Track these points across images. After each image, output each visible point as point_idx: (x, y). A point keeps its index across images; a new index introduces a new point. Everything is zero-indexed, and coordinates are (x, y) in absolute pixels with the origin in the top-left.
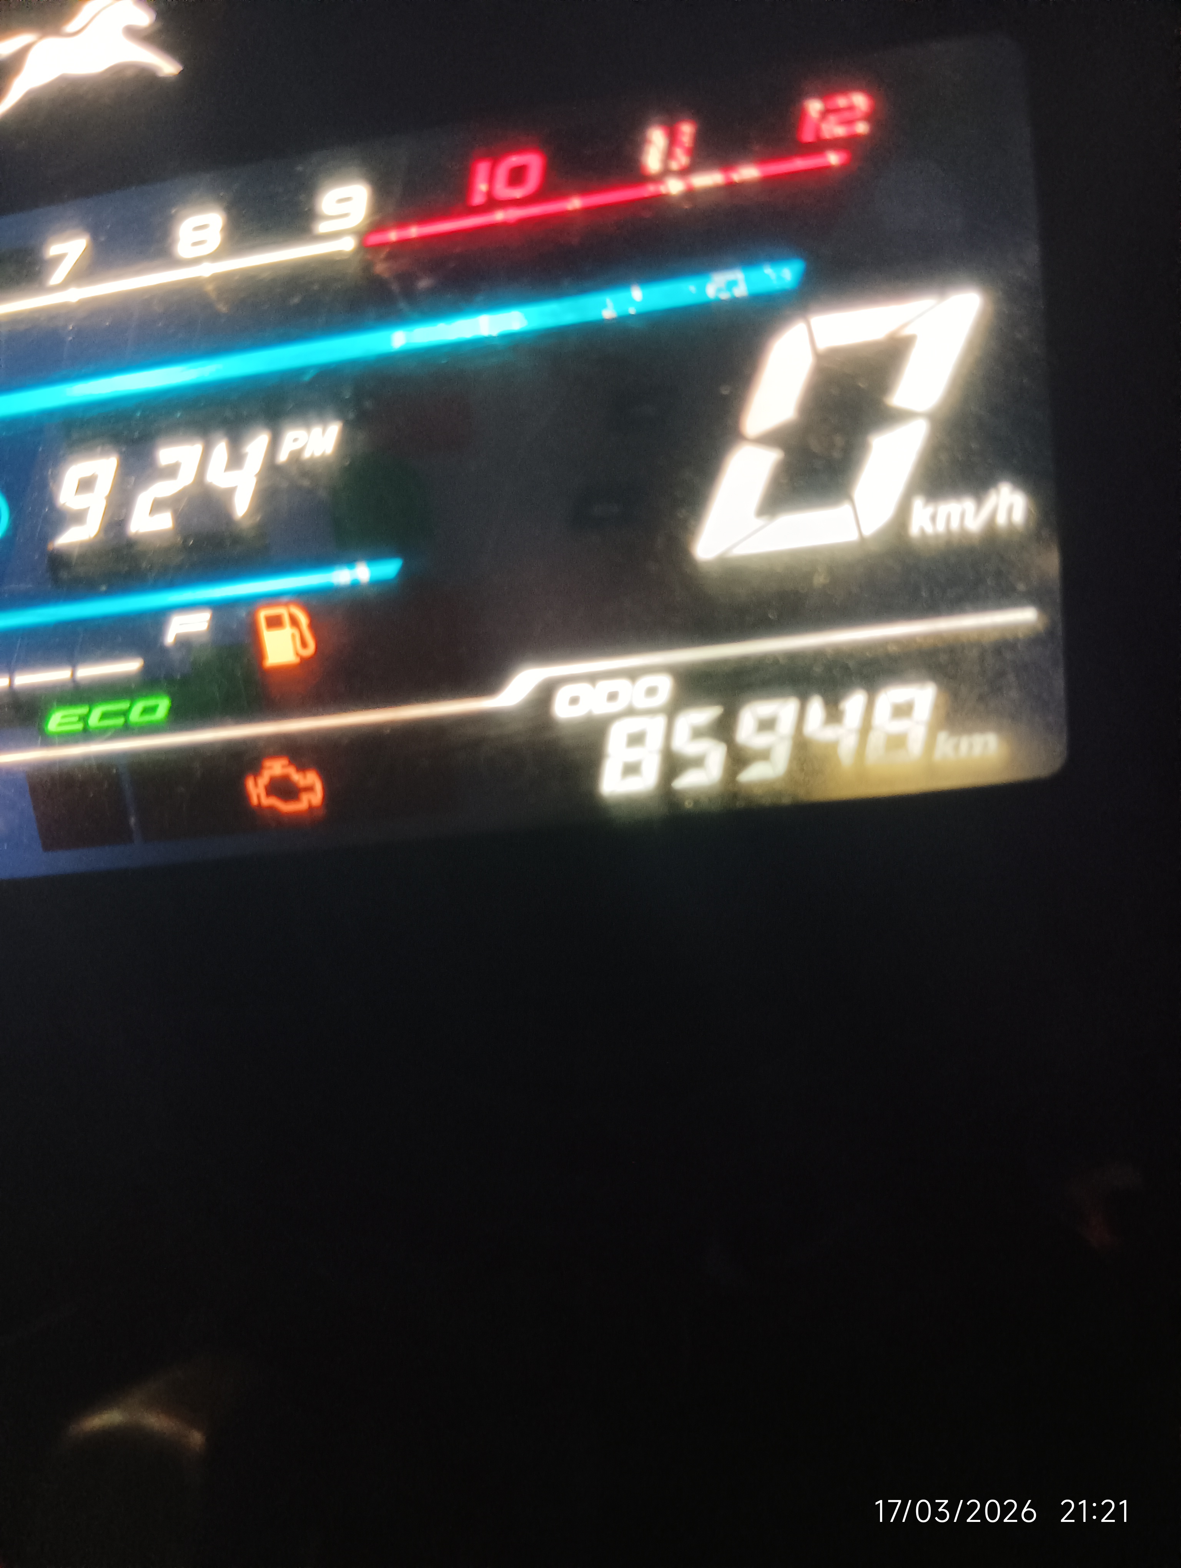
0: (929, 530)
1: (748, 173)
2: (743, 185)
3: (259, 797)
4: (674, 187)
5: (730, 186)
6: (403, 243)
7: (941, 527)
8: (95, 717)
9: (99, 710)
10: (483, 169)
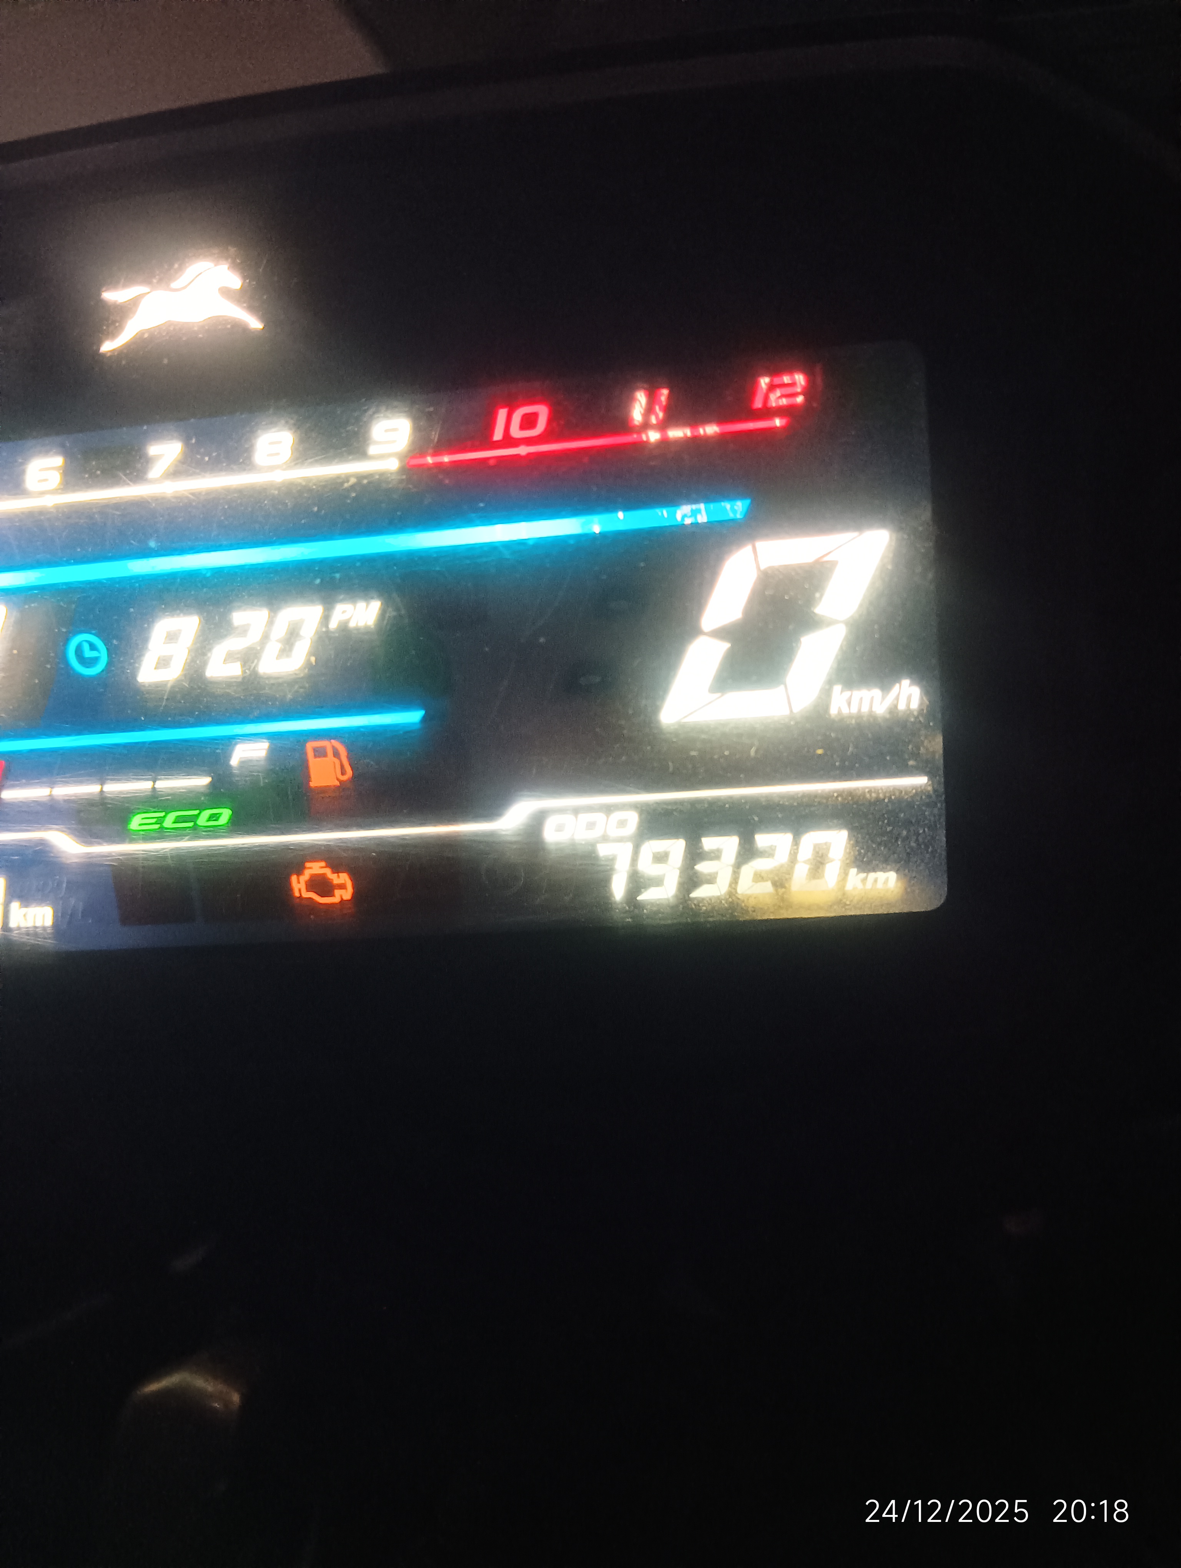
0: (845, 711)
1: (711, 430)
2: (707, 439)
3: (300, 890)
4: (654, 436)
5: (695, 439)
6: (439, 465)
7: (854, 710)
8: (169, 821)
9: (172, 816)
10: (502, 414)
